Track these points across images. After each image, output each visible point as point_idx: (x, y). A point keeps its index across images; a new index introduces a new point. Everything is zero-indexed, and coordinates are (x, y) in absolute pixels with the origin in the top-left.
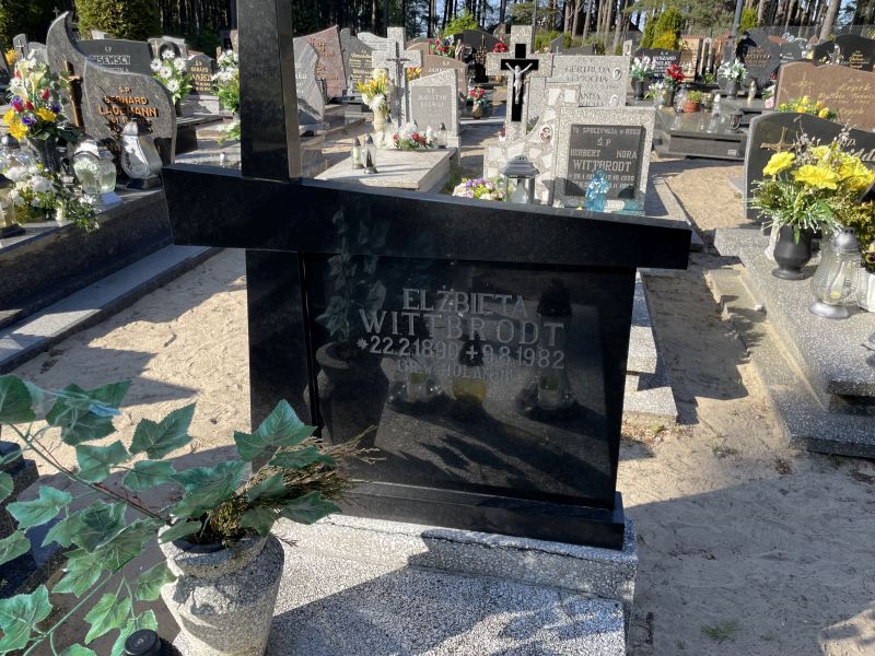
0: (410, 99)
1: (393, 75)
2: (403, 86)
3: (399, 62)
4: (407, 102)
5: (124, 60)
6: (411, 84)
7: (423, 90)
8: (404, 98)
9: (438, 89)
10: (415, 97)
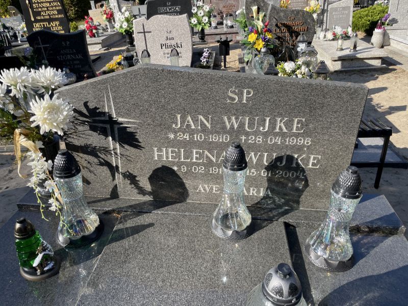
0: (328, 15)
1: (321, 3)
2: (326, 8)
4: (327, 16)
5: (177, 9)
6: (330, 6)
7: (336, 9)
8: (325, 14)
9: (344, 8)
10: (331, 13)
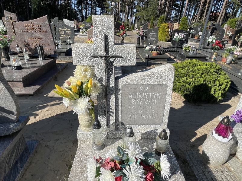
1: (100, 73)
3: (108, 59)
6: (122, 81)
